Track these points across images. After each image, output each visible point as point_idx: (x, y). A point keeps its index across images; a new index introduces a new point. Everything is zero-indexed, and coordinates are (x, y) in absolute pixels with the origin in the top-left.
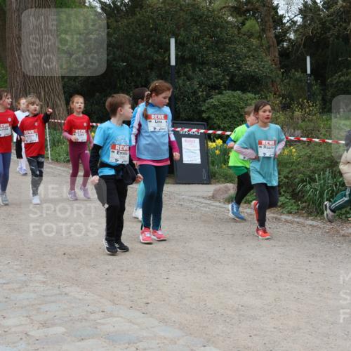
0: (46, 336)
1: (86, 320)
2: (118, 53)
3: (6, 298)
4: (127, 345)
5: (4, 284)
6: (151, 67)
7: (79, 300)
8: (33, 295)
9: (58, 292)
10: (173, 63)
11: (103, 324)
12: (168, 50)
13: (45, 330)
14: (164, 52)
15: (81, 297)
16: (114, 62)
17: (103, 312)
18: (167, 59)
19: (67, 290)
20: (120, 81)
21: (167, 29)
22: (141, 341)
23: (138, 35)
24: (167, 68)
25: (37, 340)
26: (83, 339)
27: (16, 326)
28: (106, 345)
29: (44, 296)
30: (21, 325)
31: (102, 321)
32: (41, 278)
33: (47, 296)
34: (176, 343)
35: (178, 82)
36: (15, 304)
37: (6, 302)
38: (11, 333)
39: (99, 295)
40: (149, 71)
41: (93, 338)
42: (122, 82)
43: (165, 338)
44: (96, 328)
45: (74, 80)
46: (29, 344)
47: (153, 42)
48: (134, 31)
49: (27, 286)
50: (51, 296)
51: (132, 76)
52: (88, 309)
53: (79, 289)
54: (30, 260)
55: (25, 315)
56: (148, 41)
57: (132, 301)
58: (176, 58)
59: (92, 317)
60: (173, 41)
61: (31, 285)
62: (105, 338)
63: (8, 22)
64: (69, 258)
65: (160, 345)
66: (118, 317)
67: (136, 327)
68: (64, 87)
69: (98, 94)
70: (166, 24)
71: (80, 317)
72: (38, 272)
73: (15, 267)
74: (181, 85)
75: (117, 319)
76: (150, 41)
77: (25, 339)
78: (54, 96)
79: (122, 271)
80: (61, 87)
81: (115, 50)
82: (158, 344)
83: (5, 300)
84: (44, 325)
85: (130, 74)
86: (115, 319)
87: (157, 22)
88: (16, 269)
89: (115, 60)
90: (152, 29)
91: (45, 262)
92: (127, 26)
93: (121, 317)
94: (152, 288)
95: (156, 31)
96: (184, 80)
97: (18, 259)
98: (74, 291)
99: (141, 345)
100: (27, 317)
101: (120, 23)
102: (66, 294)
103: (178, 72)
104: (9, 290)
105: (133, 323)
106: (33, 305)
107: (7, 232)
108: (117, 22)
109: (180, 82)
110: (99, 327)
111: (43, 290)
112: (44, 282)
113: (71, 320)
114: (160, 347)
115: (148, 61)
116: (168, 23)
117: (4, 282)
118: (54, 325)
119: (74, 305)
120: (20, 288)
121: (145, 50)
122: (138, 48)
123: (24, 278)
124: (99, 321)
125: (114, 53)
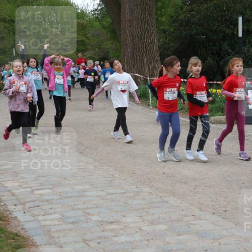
0: (154, 231)
1: (181, 221)
2: (200, 29)
3: (125, 203)
4: (212, 241)
5: (123, 193)
6: (224, 39)
7: (176, 206)
8: (143, 202)
9: (160, 200)
10: (240, 35)
11: (194, 225)
12: (237, 25)
13: (153, 226)
14: (234, 27)
15: (177, 205)
16: (196, 36)
17: (193, 215)
18: (236, 32)
19: (167, 199)
20: (201, 49)
21: (237, 10)
22: (222, 238)
23: (215, 15)
24: (236, 39)
25: (148, 233)
26: (179, 235)
27: (133, 223)
28: (196, 239)
29: (151, 203)
30: (136, 222)
31: (193, 222)
32: (148, 189)
33: (153, 203)
34: (249, 241)
35: (244, 49)
36: (132, 207)
37: (125, 206)
38: (129, 228)
39: (190, 204)
40: (222, 41)
41: (187, 234)
42: (202, 50)
43: (241, 237)
44: (189, 227)
45: (168, 50)
46: (142, 236)
47: (226, 20)
48: (211, 13)
49: (139, 195)
50: (156, 202)
51: (210, 46)
52: (183, 213)
53: (175, 199)
54: (140, 177)
55: (139, 215)
56: (222, 20)
57: (214, 209)
58: (243, 31)
59: (186, 219)
60: (240, 19)
61: (141, 194)
62: (196, 235)
63: (122, 10)
64: (167, 176)
65: (237, 242)
66: (204, 220)
67: (218, 227)
68: (160, 55)
69: (184, 59)
70: (236, 6)
71: (178, 219)
72: (146, 186)
73: (131, 182)
74: (246, 51)
75: (204, 221)
76: (224, 20)
77: (139, 232)
78: (153, 61)
79: (206, 186)
80: (158, 55)
81: (198, 27)
82: (236, 241)
83: (124, 204)
84: (152, 223)
85: (208, 44)
86: (202, 221)
87: (230, 5)
88: (131, 183)
89: (197, 34)
90: (225, 11)
91: (150, 179)
92: (206, 9)
93: (207, 220)
94: (228, 200)
95: (228, 11)
96: (248, 48)
97: (131, 176)
98: (172, 200)
99: (222, 241)
100: (140, 216)
101: (201, 7)
102: (167, 202)
103: (244, 42)
104: (127, 197)
105: (216, 225)
106: (143, 209)
107: (123, 157)
108: (199, 6)
109: (246, 48)
110: (191, 226)
111: (151, 198)
112: (151, 193)
113: (171, 220)
114: (236, 243)
115: (222, 34)
116: (237, 6)
117: (123, 191)
118: (159, 223)
119: (172, 210)
120: (134, 196)
121: (220, 26)
122: (214, 25)
123: (137, 190)
124: (190, 222)
125: (197, 29)
